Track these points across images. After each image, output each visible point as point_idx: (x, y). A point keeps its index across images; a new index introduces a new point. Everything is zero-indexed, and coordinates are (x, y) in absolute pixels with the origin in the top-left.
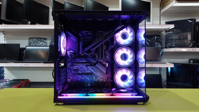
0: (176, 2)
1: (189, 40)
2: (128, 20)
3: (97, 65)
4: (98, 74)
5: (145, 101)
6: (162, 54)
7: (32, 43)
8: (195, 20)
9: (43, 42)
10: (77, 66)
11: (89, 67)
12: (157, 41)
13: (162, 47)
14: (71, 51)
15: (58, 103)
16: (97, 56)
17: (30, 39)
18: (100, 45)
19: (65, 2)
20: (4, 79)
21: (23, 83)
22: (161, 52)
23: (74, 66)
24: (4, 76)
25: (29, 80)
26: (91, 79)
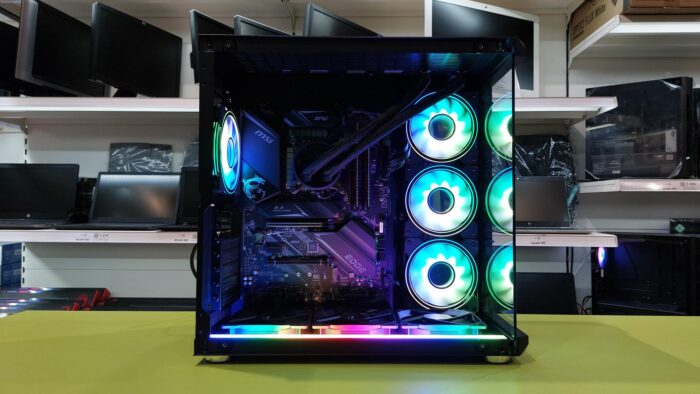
0: (621, 21)
1: (669, 153)
2: (454, 73)
3: (345, 228)
4: (349, 259)
5: (515, 352)
6: (575, 202)
7: (121, 162)
8: (690, 81)
9: (159, 157)
10: (278, 233)
11: (318, 235)
12: (555, 155)
13: (573, 178)
14: (257, 179)
15: (208, 358)
16: (346, 199)
17: (113, 147)
18: (355, 156)
19: (236, 19)
20: (20, 286)
21: (85, 300)
22: (572, 196)
23: (267, 230)
24: (23, 275)
25: (108, 293)
26: (325, 277)
